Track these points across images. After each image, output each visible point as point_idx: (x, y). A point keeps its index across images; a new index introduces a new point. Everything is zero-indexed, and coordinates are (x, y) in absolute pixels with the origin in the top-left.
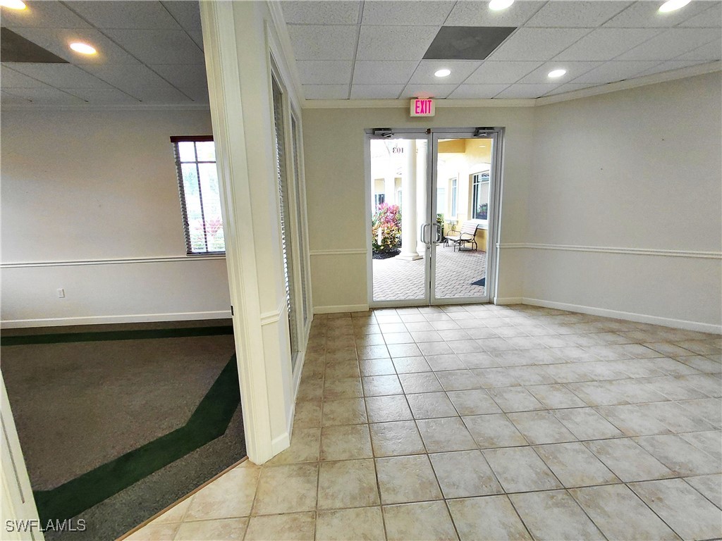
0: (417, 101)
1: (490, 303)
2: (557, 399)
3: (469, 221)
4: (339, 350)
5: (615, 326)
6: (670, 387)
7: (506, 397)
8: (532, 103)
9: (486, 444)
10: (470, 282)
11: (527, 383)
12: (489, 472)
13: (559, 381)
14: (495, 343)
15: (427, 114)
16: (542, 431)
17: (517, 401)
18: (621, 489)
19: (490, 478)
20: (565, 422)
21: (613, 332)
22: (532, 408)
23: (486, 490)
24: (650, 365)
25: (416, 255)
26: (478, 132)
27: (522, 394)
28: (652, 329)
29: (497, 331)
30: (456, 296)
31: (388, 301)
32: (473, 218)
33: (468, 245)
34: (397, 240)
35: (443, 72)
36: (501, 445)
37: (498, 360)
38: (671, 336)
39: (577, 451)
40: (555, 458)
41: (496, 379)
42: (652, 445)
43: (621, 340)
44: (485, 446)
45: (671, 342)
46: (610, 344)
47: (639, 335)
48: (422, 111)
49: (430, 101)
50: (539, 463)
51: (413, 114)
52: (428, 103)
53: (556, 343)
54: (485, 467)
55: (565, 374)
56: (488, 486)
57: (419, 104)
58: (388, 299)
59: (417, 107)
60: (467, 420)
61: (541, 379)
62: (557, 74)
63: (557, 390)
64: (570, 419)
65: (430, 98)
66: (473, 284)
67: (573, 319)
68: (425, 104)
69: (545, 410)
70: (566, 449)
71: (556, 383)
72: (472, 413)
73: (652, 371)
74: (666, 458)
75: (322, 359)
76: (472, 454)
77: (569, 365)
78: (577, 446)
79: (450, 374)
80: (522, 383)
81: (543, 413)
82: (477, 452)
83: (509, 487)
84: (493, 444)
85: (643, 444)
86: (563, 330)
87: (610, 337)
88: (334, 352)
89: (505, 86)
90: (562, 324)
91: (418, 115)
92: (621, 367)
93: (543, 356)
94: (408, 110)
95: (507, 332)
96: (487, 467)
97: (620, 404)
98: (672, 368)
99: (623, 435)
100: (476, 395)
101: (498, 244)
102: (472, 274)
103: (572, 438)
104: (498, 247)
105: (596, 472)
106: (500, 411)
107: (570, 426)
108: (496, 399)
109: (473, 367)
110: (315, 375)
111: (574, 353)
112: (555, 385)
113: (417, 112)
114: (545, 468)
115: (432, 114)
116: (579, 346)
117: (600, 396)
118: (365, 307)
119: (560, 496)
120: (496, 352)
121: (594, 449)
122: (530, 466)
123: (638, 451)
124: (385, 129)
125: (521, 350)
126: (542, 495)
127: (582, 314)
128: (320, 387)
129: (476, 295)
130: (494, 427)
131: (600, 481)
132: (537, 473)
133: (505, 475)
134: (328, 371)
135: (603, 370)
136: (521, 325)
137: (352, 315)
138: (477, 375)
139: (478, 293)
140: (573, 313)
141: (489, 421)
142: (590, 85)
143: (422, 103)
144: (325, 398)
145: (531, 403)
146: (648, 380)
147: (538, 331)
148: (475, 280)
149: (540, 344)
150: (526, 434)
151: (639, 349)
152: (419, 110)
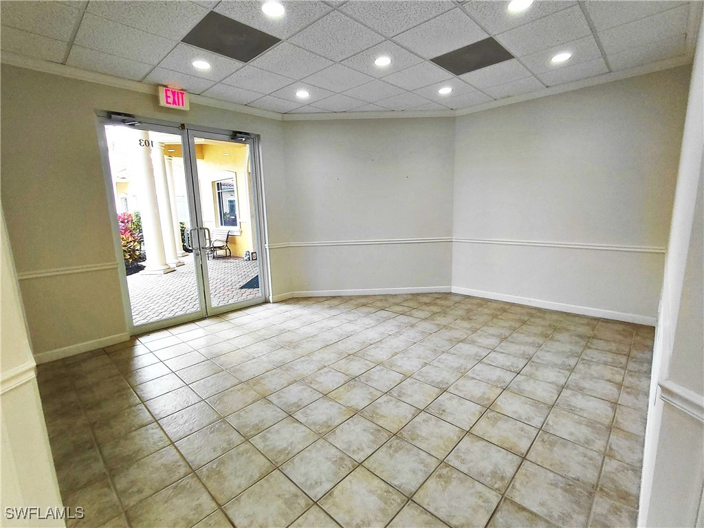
0: (166, 90)
1: (266, 302)
2: (356, 367)
3: (218, 229)
4: (106, 400)
5: (364, 301)
6: (411, 334)
7: (320, 381)
8: (279, 117)
9: (324, 430)
10: (238, 286)
11: (330, 363)
12: (339, 454)
13: (350, 352)
14: (287, 337)
15: (180, 107)
16: (358, 398)
17: (329, 381)
18: (423, 416)
19: (342, 459)
20: (369, 383)
21: (364, 305)
22: (343, 382)
23: (344, 472)
24: (395, 323)
25: (168, 267)
26: (235, 136)
27: (330, 373)
28: (385, 297)
29: (285, 326)
30: (230, 302)
31: (152, 323)
32: (222, 225)
33: (220, 252)
34: (137, 253)
35: (202, 64)
36: (336, 424)
37: (299, 351)
38: (396, 300)
39: (388, 402)
40: (377, 414)
41: (304, 369)
42: (423, 377)
43: (372, 310)
44: (324, 433)
45: (397, 304)
46: (368, 314)
47: (379, 304)
48: (174, 102)
49: (182, 94)
50: (369, 424)
51: (163, 103)
52: (180, 95)
53: (333, 323)
54: (334, 451)
55: (351, 345)
56: (344, 466)
57: (170, 94)
58: (151, 321)
59: (167, 97)
60: (298, 416)
61: (337, 355)
62: (303, 94)
63: (353, 360)
64: (372, 379)
65: (182, 90)
66: (241, 288)
67: (335, 302)
68: (177, 95)
69: (352, 380)
70: (380, 404)
71: (349, 355)
72: (299, 407)
73: (399, 326)
74: (433, 381)
75: (80, 421)
76: (318, 445)
77: (351, 338)
78: (385, 398)
79: (261, 378)
80: (326, 364)
81: (352, 383)
82: (321, 442)
83: (359, 457)
84: (329, 426)
85: (418, 378)
86: (334, 312)
87: (365, 309)
88: (98, 405)
89: (260, 96)
90: (331, 308)
91: (168, 106)
92: (381, 329)
93: (331, 337)
94: (155, 98)
95: (293, 324)
96: (335, 450)
97: (393, 356)
98: (407, 321)
99: (406, 377)
100: (295, 389)
101: (267, 245)
102: (237, 279)
103: (379, 394)
104: (267, 247)
105: (405, 411)
106: (321, 395)
107: (374, 385)
108: (312, 386)
109: (279, 365)
110: (79, 448)
111: (349, 328)
112: (350, 356)
113: (167, 103)
114: (375, 426)
115: (186, 107)
116: (350, 322)
117: (381, 354)
118: (124, 336)
119: (395, 442)
120: (292, 345)
121: (396, 395)
122: (365, 430)
123: (418, 384)
124: (126, 115)
125: (312, 337)
126: (384, 449)
127: (339, 297)
128: (96, 460)
129: (249, 297)
130: (322, 412)
131: (410, 416)
132: (372, 434)
133: (351, 449)
134: (99, 432)
135: (373, 335)
136: (301, 315)
137: (106, 351)
138: (286, 370)
139: (250, 294)
140: (334, 297)
141: (316, 408)
142: (319, 110)
143: (174, 93)
144: (111, 470)
145: (341, 379)
146: (398, 333)
147: (316, 318)
148: (242, 284)
149: (323, 328)
150: (349, 405)
151: (384, 314)
152: (170, 100)
